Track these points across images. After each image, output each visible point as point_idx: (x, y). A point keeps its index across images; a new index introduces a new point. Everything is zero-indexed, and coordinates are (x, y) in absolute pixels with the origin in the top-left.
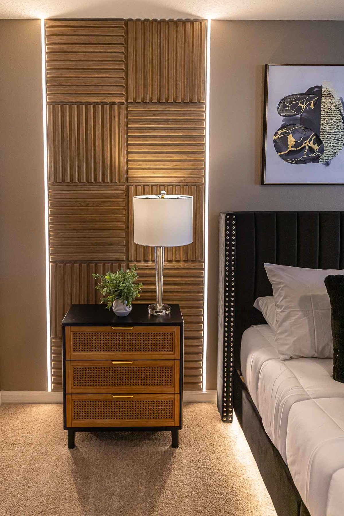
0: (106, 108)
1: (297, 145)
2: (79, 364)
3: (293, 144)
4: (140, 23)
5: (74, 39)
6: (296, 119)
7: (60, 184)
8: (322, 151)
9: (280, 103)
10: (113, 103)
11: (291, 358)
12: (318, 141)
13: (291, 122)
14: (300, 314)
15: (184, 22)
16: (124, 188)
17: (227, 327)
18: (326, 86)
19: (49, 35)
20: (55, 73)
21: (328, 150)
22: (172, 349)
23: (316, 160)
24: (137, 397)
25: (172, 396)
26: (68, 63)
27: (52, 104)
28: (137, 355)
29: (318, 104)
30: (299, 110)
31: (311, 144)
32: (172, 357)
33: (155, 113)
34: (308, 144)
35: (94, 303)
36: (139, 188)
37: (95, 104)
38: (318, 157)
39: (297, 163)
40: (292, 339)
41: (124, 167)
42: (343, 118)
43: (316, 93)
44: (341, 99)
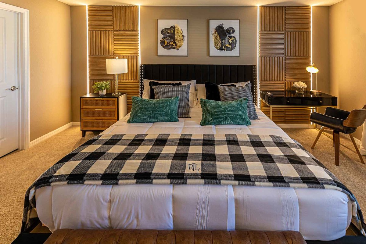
0: (107, 32)
1: (168, 43)
2: (85, 110)
3: (166, 43)
4: (117, 7)
5: (97, 12)
6: (167, 36)
7: (92, 55)
8: (176, 45)
9: (162, 31)
10: (109, 31)
12: (175, 42)
13: (166, 37)
15: (131, 6)
18: (176, 26)
19: (89, 10)
20: (91, 22)
21: (178, 45)
22: (115, 106)
24: (103, 120)
25: (115, 120)
26: (95, 19)
27: (90, 31)
28: (103, 107)
29: (174, 31)
30: (168, 33)
31: (172, 43)
32: (115, 108)
33: (122, 34)
34: (171, 43)
37: (103, 31)
38: (175, 47)
39: (168, 49)
41: (113, 50)
42: (183, 35)
43: (173, 28)
44: (182, 30)
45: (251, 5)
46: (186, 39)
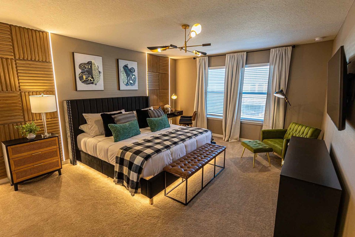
0: (4, 60)
1: (86, 79)
2: (16, 159)
4: (17, 27)
8: (94, 80)
9: (79, 66)
10: (8, 58)
11: (94, 137)
12: (92, 78)
13: (84, 72)
14: (95, 125)
16: (19, 93)
17: (71, 136)
18: (93, 61)
21: (96, 81)
22: (55, 145)
23: (92, 83)
24: (44, 163)
25: (58, 159)
28: (42, 150)
29: (91, 67)
30: (86, 68)
31: (91, 79)
32: (56, 147)
35: (18, 138)
36: (30, 93)
39: (87, 84)
40: (94, 132)
41: (17, 85)
42: (99, 71)
43: (90, 63)
44: (98, 66)
45: (143, 52)
46: (102, 74)
